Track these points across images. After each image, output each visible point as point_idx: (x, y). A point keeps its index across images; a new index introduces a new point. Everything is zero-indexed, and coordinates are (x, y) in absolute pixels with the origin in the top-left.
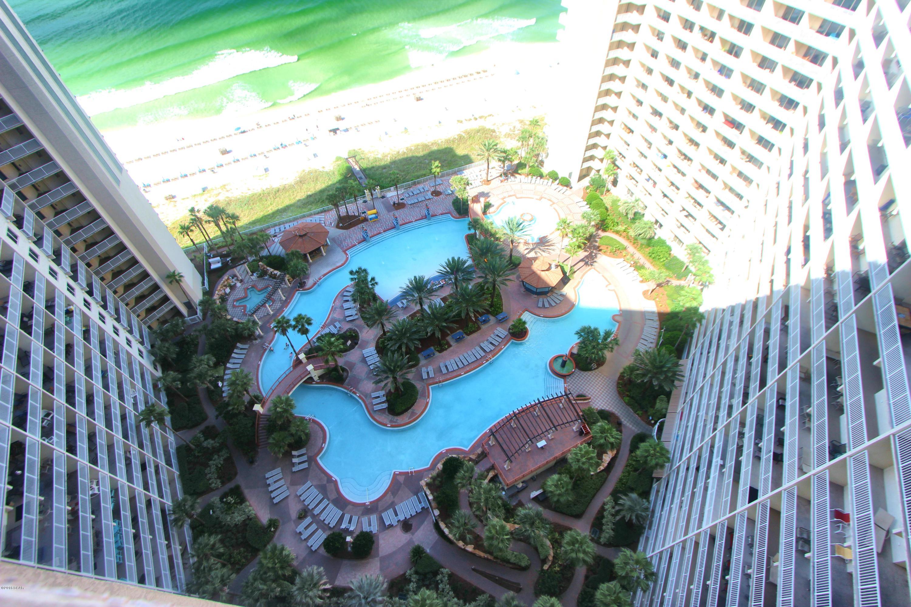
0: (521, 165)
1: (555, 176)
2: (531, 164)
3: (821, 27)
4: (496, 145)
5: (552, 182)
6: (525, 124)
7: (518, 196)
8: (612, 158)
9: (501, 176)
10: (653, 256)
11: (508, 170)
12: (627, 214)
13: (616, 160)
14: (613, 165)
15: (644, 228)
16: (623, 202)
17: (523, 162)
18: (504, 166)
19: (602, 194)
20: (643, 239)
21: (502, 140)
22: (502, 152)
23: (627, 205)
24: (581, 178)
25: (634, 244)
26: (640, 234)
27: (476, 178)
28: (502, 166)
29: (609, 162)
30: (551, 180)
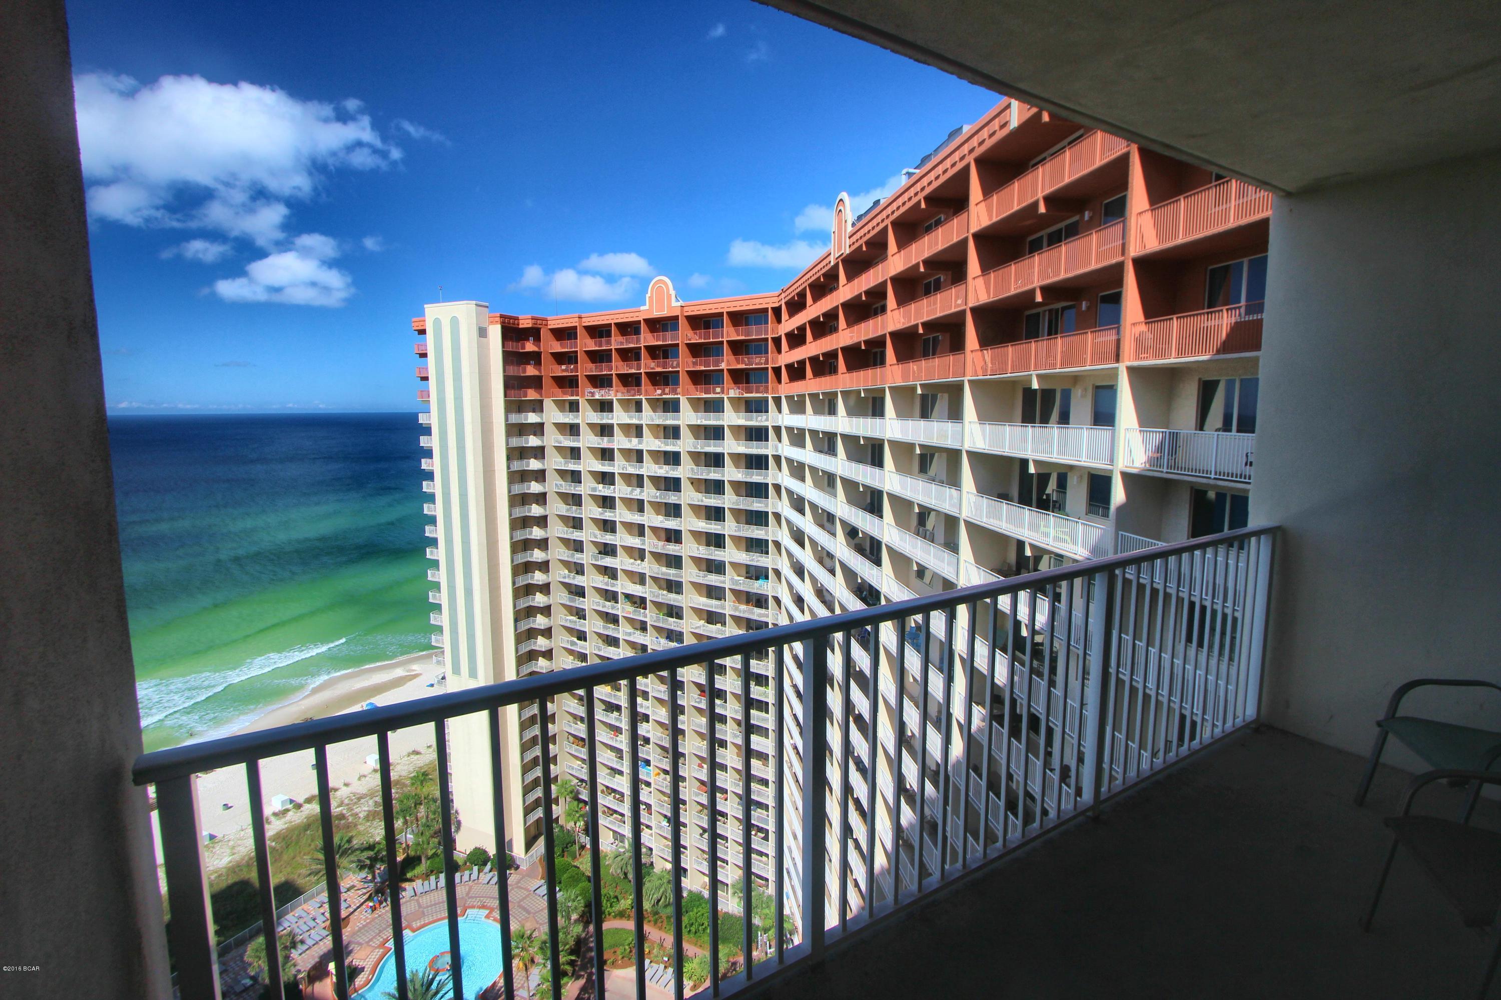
0: (412, 862)
1: (482, 857)
2: (430, 853)
3: (747, 573)
4: (349, 841)
5: (480, 871)
6: (405, 785)
7: (414, 925)
8: (571, 792)
9: (370, 898)
10: (693, 929)
11: (383, 883)
12: (626, 874)
13: (578, 793)
14: (576, 803)
15: (661, 885)
16: (612, 856)
17: (412, 853)
18: (374, 877)
19: (574, 858)
20: (666, 906)
21: (361, 828)
22: (363, 850)
23: (619, 858)
24: (529, 845)
25: (656, 922)
26: (659, 901)
27: (312, 924)
28: (370, 877)
29: (568, 799)
30: (476, 868)
